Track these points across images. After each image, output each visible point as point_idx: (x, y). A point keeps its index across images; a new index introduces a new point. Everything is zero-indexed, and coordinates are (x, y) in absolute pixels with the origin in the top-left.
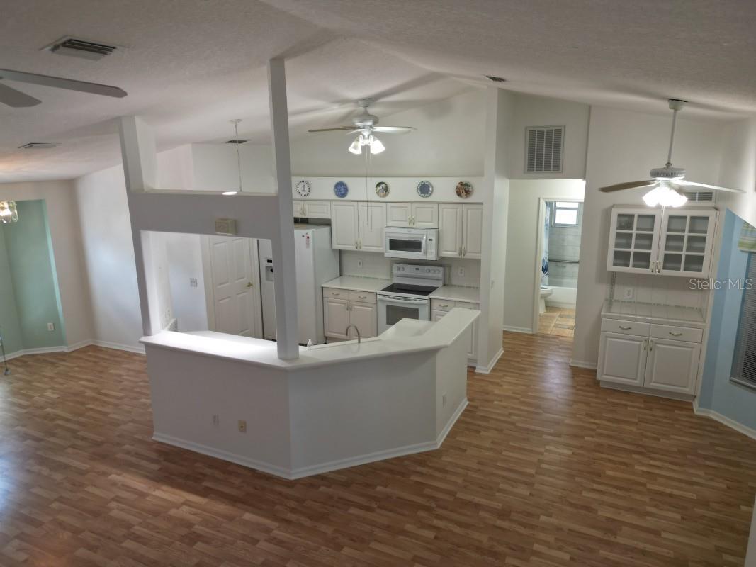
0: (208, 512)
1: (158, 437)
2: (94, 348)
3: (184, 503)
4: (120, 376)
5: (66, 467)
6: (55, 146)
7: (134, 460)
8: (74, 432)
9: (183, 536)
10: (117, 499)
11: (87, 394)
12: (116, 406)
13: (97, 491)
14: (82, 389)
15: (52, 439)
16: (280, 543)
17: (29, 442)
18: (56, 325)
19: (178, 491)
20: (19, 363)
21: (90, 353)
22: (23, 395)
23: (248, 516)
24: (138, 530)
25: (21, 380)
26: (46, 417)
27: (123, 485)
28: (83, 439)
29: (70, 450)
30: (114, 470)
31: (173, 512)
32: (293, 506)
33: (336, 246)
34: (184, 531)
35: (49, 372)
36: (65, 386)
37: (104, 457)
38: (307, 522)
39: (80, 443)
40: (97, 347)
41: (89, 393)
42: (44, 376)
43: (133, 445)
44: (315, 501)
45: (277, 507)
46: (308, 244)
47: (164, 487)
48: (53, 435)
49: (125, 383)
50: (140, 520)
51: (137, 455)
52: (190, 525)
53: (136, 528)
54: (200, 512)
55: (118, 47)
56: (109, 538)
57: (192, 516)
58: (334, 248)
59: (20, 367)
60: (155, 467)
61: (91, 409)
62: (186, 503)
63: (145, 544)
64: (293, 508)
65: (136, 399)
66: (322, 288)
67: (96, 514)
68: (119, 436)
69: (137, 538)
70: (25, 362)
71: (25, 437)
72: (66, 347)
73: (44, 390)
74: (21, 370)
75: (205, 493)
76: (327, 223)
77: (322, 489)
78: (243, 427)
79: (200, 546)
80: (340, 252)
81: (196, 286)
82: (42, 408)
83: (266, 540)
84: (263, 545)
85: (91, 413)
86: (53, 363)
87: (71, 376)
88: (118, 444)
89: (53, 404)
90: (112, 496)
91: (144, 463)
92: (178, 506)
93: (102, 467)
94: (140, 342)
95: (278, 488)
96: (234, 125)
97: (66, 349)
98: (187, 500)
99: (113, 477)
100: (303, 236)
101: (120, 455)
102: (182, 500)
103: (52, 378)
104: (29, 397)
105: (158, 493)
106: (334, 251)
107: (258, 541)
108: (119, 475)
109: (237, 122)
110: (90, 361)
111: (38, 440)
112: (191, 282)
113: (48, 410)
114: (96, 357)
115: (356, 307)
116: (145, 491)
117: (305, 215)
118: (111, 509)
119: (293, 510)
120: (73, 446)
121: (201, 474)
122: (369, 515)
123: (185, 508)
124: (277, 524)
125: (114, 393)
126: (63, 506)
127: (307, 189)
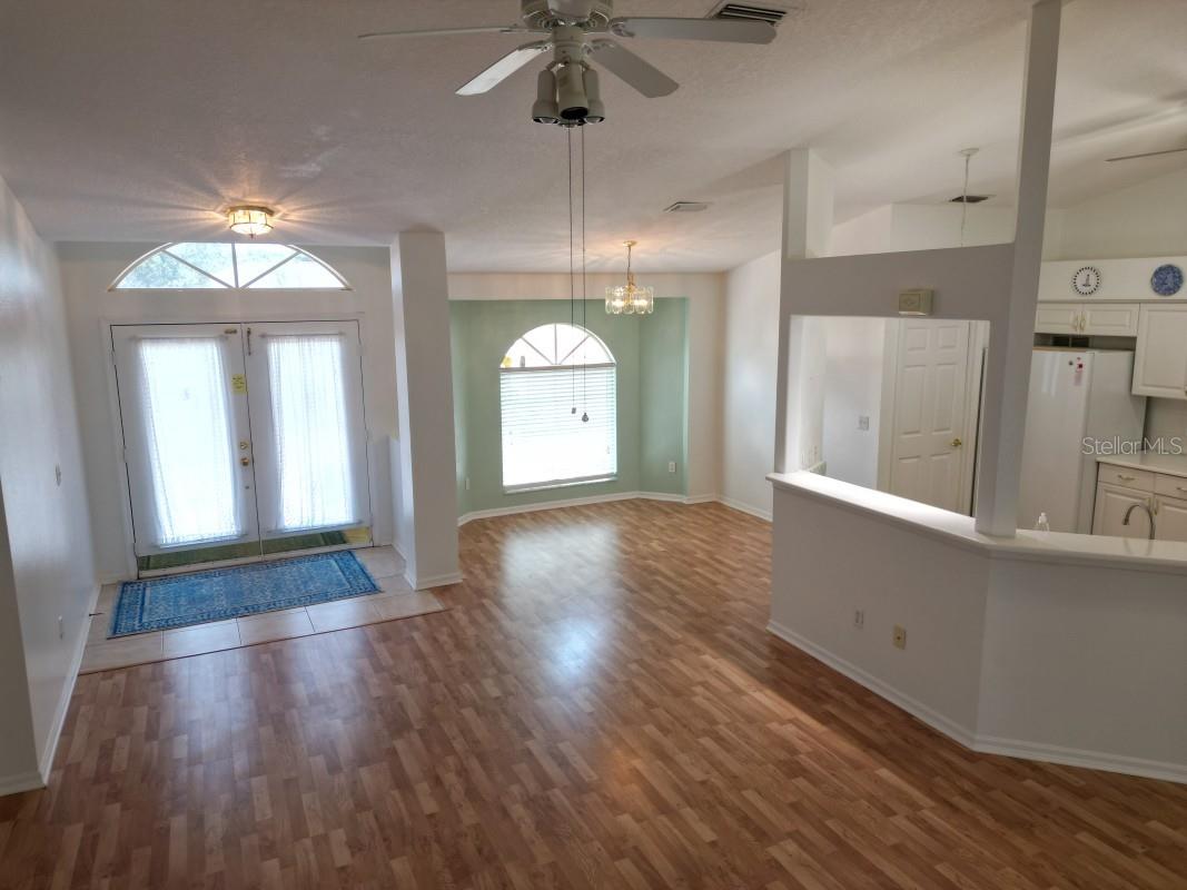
0: (824, 745)
1: (774, 627)
2: (718, 506)
3: (790, 721)
4: (742, 544)
5: (655, 629)
6: (705, 207)
7: (737, 646)
8: (673, 593)
9: (780, 761)
10: (705, 684)
11: (698, 556)
12: (729, 577)
13: (684, 668)
14: (693, 548)
15: (646, 594)
16: (931, 831)
17: (622, 590)
18: (679, 467)
19: (785, 703)
20: (632, 506)
21: (711, 511)
22: (628, 539)
23: (884, 773)
24: (723, 730)
25: (628, 523)
26: (646, 569)
27: (717, 672)
28: (682, 604)
29: (663, 612)
30: (709, 650)
31: (774, 726)
32: (966, 788)
33: (1141, 389)
34: (783, 755)
35: (660, 521)
36: (675, 540)
37: (701, 632)
38: (989, 822)
39: (676, 607)
40: (720, 504)
41: (700, 555)
42: (654, 525)
43: (739, 629)
44: (1009, 796)
45: (938, 779)
46: (1078, 379)
47: (769, 692)
48: (648, 590)
49: (746, 553)
50: (729, 721)
51: (742, 641)
52: (793, 751)
53: (721, 727)
54: (812, 740)
55: (789, 11)
56: (685, 726)
57: (801, 742)
58: (1134, 392)
59: (631, 509)
60: (765, 664)
61: (697, 573)
62: (794, 721)
63: (728, 751)
64: (967, 793)
65: (756, 575)
66: (1098, 463)
67: (677, 694)
68: (725, 613)
69: (719, 739)
70: (637, 506)
71: (621, 584)
72: (686, 498)
73: (651, 539)
74: (631, 513)
75: (825, 719)
76: (1127, 344)
77: (1029, 783)
78: (900, 638)
79: (801, 782)
80: (1150, 401)
81: (868, 428)
82: (645, 558)
83: (907, 817)
84: (900, 821)
85: (697, 578)
86: (667, 514)
87: (684, 532)
88: (722, 622)
89: (657, 557)
90: (700, 679)
91: (749, 654)
92: (782, 722)
93: (697, 643)
94: (768, 479)
95: (945, 754)
96: (965, 158)
97: (684, 500)
98: (797, 719)
99: (707, 658)
100: (1071, 364)
101: (721, 636)
102: (789, 716)
103: (662, 529)
104: (634, 544)
105: (758, 696)
106: (1137, 398)
107: (895, 814)
108: (715, 658)
109: (969, 153)
110: (709, 519)
111: (631, 591)
112: (861, 422)
113: (650, 562)
114: (717, 516)
115: (1167, 508)
116: (743, 688)
117: (1082, 329)
118: (695, 694)
119: (966, 795)
120: (669, 609)
121: (823, 692)
122: (1122, 860)
123: (791, 728)
124: (933, 804)
125: (732, 563)
126: (643, 671)
127: (1093, 281)
